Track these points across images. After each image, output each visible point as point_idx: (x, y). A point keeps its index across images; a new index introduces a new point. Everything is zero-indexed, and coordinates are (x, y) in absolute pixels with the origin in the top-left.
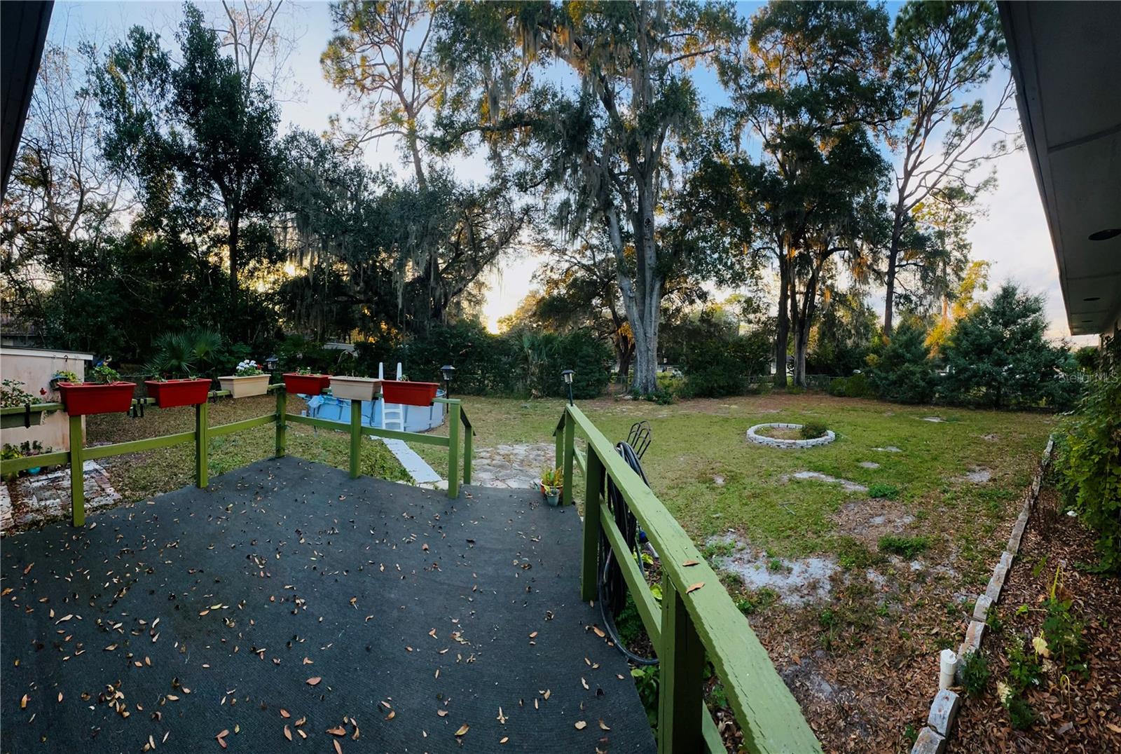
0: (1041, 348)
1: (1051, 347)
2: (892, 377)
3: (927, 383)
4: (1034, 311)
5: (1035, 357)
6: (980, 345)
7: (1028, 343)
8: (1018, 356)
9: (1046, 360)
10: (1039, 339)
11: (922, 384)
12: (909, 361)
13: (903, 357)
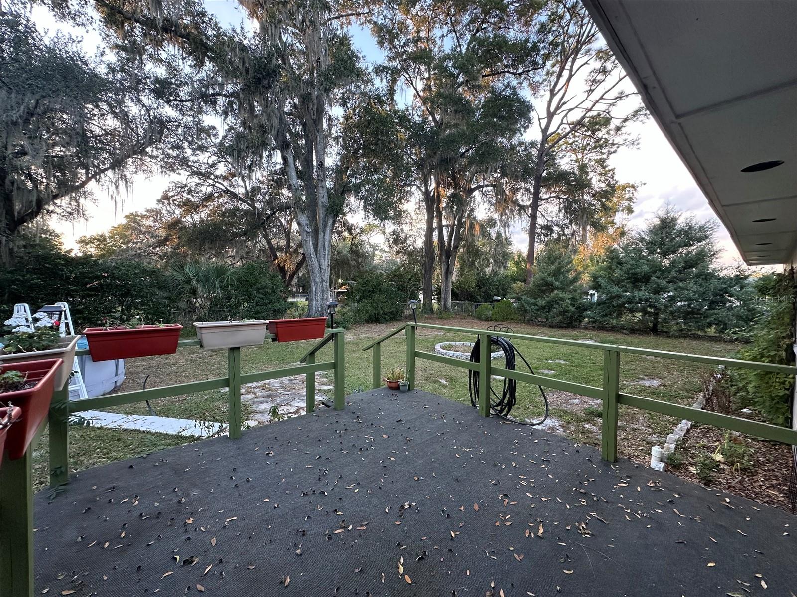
0: (708, 277)
1: (721, 275)
2: (541, 302)
3: (576, 309)
4: (700, 240)
5: (701, 285)
6: (636, 274)
7: (693, 272)
8: (681, 284)
9: (715, 288)
10: (707, 267)
11: (573, 309)
12: (557, 288)
13: (552, 285)
